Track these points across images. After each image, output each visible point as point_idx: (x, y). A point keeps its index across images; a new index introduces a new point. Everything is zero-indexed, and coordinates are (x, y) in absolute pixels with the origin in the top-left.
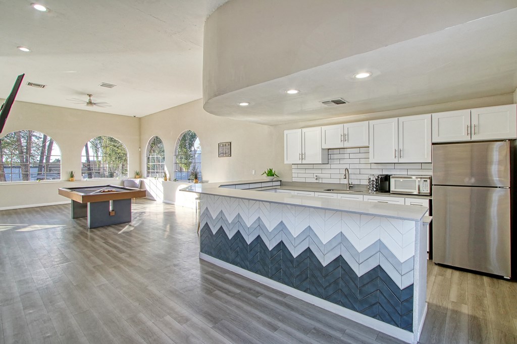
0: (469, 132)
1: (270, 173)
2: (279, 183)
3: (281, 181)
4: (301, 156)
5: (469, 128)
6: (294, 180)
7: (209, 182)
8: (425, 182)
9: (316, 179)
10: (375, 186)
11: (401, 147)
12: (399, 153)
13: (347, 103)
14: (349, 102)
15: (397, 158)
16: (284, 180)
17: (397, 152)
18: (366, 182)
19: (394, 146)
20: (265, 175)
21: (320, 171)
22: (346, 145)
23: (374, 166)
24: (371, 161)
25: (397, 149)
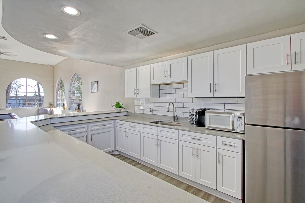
0: (289, 61)
1: (118, 106)
2: (125, 114)
3: (127, 112)
4: (136, 91)
5: (289, 58)
6: (136, 111)
7: (87, 112)
8: (239, 119)
9: (150, 111)
10: (194, 119)
11: (216, 81)
12: (214, 87)
13: (156, 34)
14: (158, 33)
15: (212, 92)
16: (129, 111)
17: (212, 86)
18: (187, 115)
19: (210, 81)
20: (114, 107)
21: (153, 104)
22: (170, 80)
23: (195, 100)
24: (190, 95)
25: (212, 84)
